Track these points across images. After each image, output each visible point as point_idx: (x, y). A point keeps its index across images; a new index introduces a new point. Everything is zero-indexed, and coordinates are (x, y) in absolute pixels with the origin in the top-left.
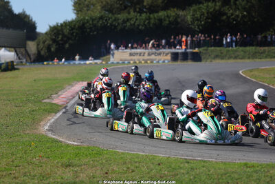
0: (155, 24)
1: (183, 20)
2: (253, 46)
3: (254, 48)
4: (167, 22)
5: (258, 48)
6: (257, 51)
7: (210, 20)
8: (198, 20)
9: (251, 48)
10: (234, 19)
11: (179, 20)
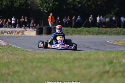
0: (6, 5)
1: (32, 2)
2: (96, 27)
3: (97, 28)
4: (18, 4)
5: (100, 29)
6: (100, 31)
7: (57, 3)
8: (46, 2)
9: (94, 28)
10: (79, 3)
11: (29, 2)
